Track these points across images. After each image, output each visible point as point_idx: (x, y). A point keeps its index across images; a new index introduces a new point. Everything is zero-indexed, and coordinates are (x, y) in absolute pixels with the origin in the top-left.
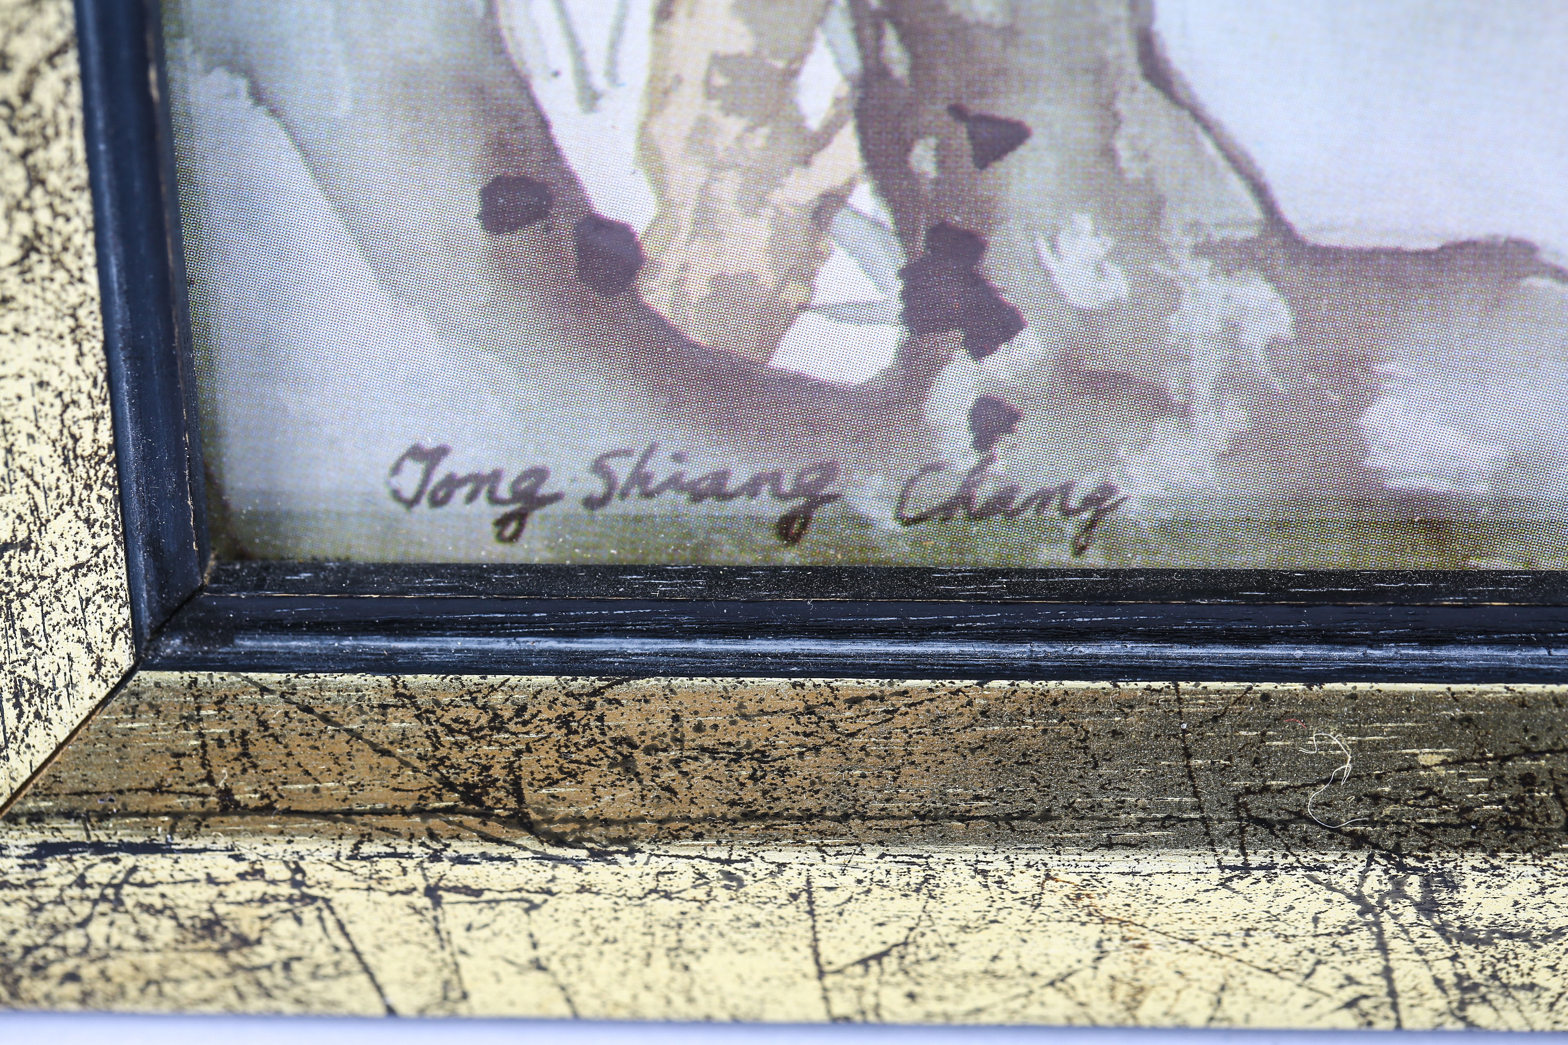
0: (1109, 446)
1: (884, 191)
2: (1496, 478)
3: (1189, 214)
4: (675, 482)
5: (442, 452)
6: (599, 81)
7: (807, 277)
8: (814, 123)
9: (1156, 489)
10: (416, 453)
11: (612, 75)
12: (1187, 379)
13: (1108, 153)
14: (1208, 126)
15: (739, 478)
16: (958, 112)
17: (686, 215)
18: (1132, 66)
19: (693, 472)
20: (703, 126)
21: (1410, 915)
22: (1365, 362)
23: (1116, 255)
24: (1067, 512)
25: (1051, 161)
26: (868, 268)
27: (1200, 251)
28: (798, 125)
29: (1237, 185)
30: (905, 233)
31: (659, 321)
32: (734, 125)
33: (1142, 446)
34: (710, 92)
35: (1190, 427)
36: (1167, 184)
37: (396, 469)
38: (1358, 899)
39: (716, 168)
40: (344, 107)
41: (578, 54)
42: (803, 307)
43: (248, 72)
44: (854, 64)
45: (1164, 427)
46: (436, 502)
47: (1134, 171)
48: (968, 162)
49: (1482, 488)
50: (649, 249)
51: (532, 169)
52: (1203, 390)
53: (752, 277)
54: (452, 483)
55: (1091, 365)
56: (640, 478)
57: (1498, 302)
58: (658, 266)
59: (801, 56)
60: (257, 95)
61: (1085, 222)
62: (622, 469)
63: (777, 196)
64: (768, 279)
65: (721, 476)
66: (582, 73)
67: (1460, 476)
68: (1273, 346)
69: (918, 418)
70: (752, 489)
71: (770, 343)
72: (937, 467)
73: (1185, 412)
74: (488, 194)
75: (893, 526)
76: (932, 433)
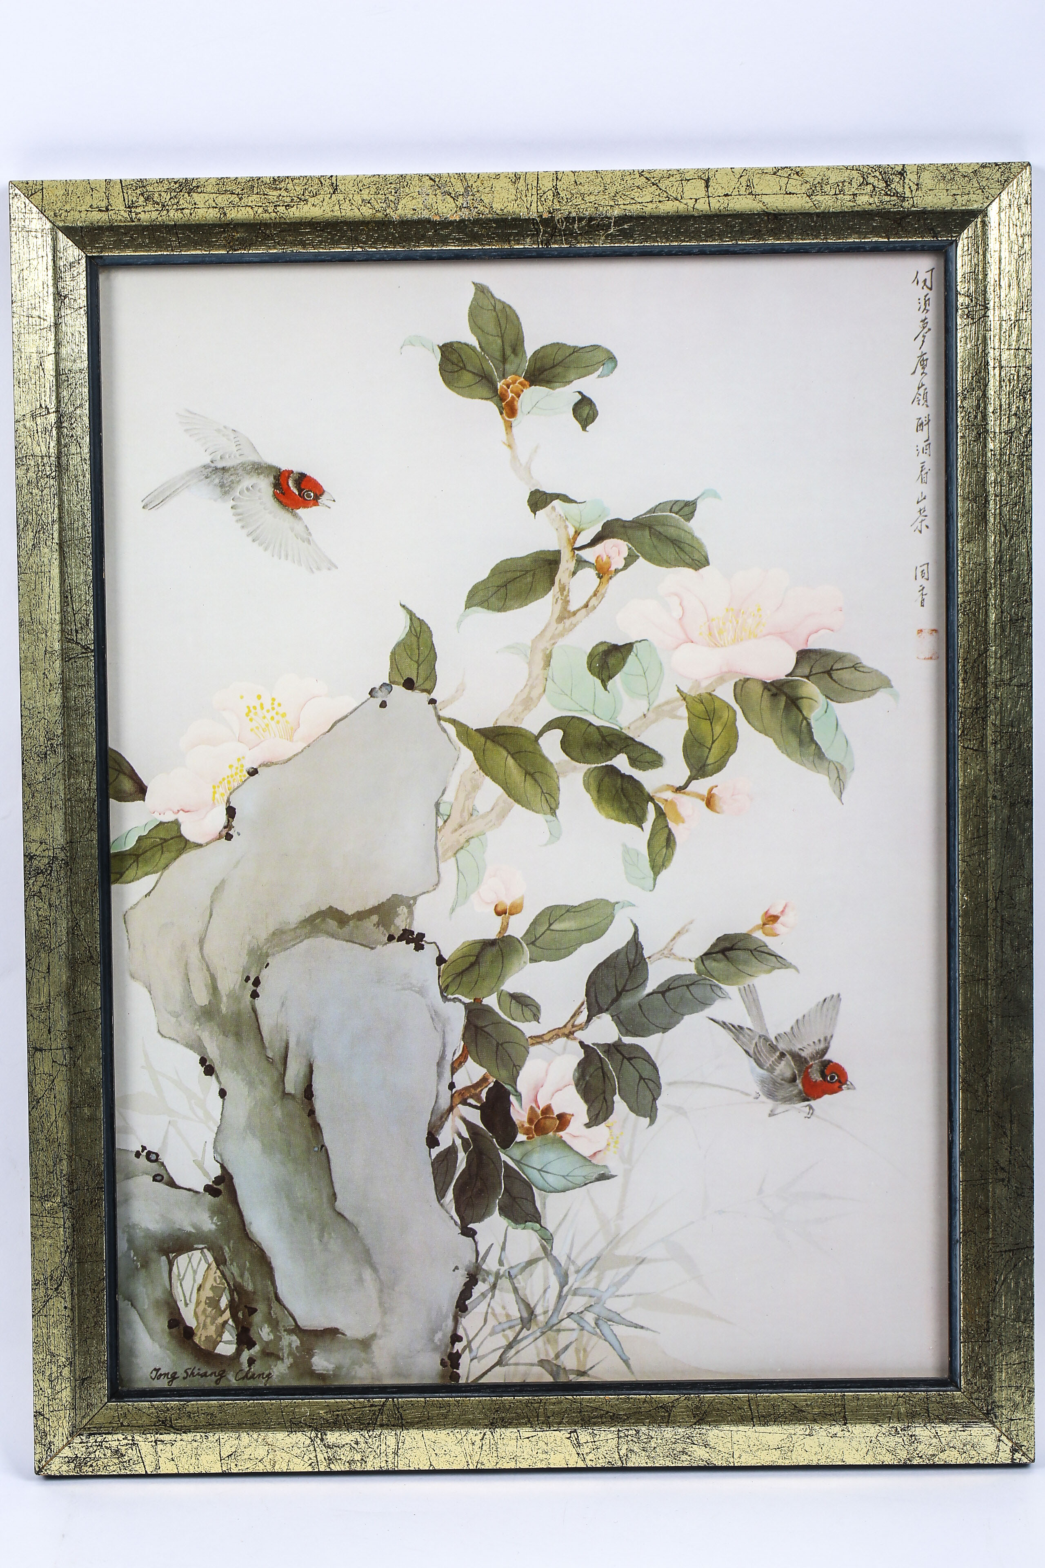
0: (270, 1366)
1: (233, 1321)
2: (333, 1371)
3: (283, 1324)
4: (198, 1374)
5: (160, 1369)
6: (188, 1302)
7: (221, 1336)
8: (223, 1309)
9: (278, 1374)
10: (155, 1369)
11: (190, 1301)
12: (283, 1353)
13: (270, 1313)
14: (286, 1309)
15: (209, 1373)
16: (246, 1306)
17: (202, 1325)
18: (274, 1298)
19: (201, 1372)
20: (204, 1310)
21: (319, 1442)
22: (312, 1350)
23: (271, 1331)
24: (263, 1378)
25: (261, 1315)
26: (231, 1334)
27: (285, 1331)
28: (220, 1309)
29: (290, 1318)
30: (237, 1329)
31: (196, 1344)
32: (210, 1309)
33: (275, 1366)
34: (206, 1303)
35: (283, 1362)
36: (279, 1319)
37: (151, 1373)
38: (310, 1438)
39: (207, 1317)
40: (146, 1307)
41: (185, 1297)
42: (220, 1341)
43: (131, 1301)
44: (229, 1298)
45: (279, 1362)
46: (158, 1379)
47: (274, 1317)
48: (247, 1315)
49: (331, 1372)
50: (195, 1331)
51: (177, 1317)
52: (286, 1355)
53: (212, 1336)
54: (161, 1375)
55: (267, 1351)
56: (192, 1373)
57: (333, 1339)
58: (196, 1335)
59: (221, 1297)
60: (132, 1305)
61: (266, 1326)
62: (189, 1372)
63: (216, 1322)
64: (215, 1336)
65: (206, 1373)
66: (185, 1300)
67: (328, 1371)
68: (297, 1347)
69: (239, 1361)
70: (211, 1375)
71: (215, 1349)
72: (242, 1370)
73: (282, 1359)
74: (169, 1322)
75: (234, 1381)
76: (241, 1364)
